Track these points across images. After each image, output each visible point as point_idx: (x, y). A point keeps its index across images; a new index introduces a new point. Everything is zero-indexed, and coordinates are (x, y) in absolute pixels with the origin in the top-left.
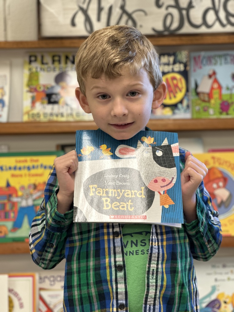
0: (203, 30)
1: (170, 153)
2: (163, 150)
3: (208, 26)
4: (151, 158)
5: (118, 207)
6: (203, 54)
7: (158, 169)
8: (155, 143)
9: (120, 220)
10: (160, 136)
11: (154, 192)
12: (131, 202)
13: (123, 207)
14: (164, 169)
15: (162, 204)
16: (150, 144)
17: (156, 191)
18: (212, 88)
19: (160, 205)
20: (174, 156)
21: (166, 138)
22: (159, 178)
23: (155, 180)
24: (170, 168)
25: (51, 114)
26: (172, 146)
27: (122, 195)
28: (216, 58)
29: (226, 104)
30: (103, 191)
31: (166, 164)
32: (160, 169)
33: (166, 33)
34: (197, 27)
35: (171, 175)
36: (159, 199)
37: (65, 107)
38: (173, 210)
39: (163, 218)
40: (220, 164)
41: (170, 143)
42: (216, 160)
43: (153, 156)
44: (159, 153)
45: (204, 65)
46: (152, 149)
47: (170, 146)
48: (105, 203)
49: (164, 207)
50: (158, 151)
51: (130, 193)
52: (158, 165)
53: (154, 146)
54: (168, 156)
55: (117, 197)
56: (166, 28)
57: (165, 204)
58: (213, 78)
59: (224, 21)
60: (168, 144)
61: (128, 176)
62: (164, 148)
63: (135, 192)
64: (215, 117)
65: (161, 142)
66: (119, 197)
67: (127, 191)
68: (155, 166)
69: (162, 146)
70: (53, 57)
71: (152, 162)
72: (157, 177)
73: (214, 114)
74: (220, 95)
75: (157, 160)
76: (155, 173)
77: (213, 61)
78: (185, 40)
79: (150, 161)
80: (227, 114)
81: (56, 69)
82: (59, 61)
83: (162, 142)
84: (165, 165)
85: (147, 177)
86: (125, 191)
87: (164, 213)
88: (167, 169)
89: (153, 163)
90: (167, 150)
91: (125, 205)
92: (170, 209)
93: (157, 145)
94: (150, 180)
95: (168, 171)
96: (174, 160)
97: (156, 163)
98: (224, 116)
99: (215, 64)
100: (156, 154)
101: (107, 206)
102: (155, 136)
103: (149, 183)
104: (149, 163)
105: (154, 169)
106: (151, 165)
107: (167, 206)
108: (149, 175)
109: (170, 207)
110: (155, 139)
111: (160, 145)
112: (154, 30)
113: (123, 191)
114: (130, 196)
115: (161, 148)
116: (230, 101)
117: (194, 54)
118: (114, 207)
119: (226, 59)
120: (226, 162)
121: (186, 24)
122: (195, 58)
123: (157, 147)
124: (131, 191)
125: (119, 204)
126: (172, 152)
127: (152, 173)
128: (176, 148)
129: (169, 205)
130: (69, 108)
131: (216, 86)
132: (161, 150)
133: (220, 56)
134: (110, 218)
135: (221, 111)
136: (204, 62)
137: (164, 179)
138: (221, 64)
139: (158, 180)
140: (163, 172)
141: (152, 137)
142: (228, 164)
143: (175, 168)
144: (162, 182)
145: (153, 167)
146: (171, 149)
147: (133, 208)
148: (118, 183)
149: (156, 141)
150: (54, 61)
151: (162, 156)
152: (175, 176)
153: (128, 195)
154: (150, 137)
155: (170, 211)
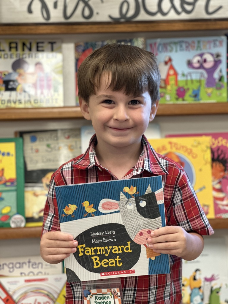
0: (159, 17)
1: (154, 202)
2: (146, 200)
3: (164, 14)
4: (135, 210)
5: (107, 264)
6: (159, 41)
7: (142, 221)
8: (138, 192)
9: (110, 276)
10: (142, 183)
11: (140, 245)
12: (119, 258)
13: (112, 264)
14: (148, 221)
15: (149, 256)
16: (133, 194)
17: (142, 244)
18: (168, 75)
19: (146, 258)
20: (158, 204)
21: (149, 185)
22: (144, 230)
23: (140, 233)
24: (155, 218)
25: (9, 101)
26: (156, 193)
27: (110, 251)
28: (172, 45)
29: (182, 90)
30: (92, 250)
31: (151, 215)
32: (144, 221)
33: (122, 20)
34: (153, 14)
35: (156, 225)
36: (146, 252)
37: (23, 94)
38: (159, 261)
39: (150, 270)
40: (177, 149)
41: (153, 190)
42: (173, 145)
43: (137, 208)
44: (143, 204)
45: (161, 52)
46: (136, 200)
47: (154, 193)
48: (95, 262)
49: (151, 259)
50: (141, 201)
51: (117, 249)
52: (143, 217)
53: (137, 196)
54: (152, 205)
55: (105, 254)
56: (123, 16)
57: (152, 256)
58: (169, 64)
59: (179, 9)
60: (151, 192)
61: (114, 232)
62: (147, 197)
63: (122, 248)
64: (171, 102)
65: (144, 191)
66: (107, 254)
67: (113, 247)
68: (139, 218)
69: (146, 195)
70: (10, 43)
71: (136, 215)
72: (142, 229)
73: (171, 100)
74: (176, 81)
75: (141, 211)
76: (140, 226)
77: (169, 48)
78: (141, 27)
79: (134, 214)
80: (183, 100)
81: (12, 56)
82: (16, 48)
83: (146, 191)
84: (149, 215)
85: (133, 231)
86: (112, 247)
87: (151, 266)
88: (152, 220)
89: (138, 215)
90: (151, 199)
91: (114, 262)
92: (157, 261)
93: (140, 195)
94: (135, 233)
95: (153, 222)
96: (158, 209)
97: (140, 215)
98: (180, 102)
99: (171, 51)
100: (139, 205)
101: (97, 264)
102: (137, 185)
103: (135, 236)
104: (133, 215)
105: (138, 221)
106: (135, 217)
107: (153, 258)
108: (134, 228)
109: (156, 258)
110: (137, 188)
111: (143, 194)
112: (110, 17)
113: (110, 247)
114: (117, 252)
115: (144, 198)
116: (186, 87)
117: (150, 41)
118: (104, 264)
119: (181, 46)
120: (183, 147)
121: (142, 11)
122: (151, 45)
123: (140, 197)
124: (118, 247)
125: (108, 261)
126: (156, 200)
127: (137, 226)
128: (160, 195)
129: (155, 257)
130: (27, 95)
131: (172, 72)
132: (145, 199)
133: (175, 43)
134: (101, 276)
135: (177, 97)
136: (160, 49)
137: (149, 231)
138: (176, 51)
139: (143, 233)
140: (147, 224)
141: (135, 187)
142: (185, 149)
143: (160, 218)
144: (147, 234)
145: (138, 220)
146: (155, 197)
147: (121, 263)
148: (105, 241)
149: (139, 190)
150: (10, 48)
151: (146, 206)
152: (160, 226)
153: (115, 251)
154: (133, 186)
155: (157, 262)
